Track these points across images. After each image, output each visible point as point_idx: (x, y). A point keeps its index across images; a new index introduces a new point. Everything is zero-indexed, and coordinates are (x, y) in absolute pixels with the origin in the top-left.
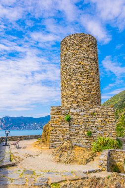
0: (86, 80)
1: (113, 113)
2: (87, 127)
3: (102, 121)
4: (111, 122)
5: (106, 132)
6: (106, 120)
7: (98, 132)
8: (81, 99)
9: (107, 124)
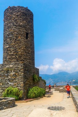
0: (13, 44)
1: (23, 68)
2: (2, 80)
3: (14, 75)
4: (20, 75)
5: (15, 83)
6: (17, 74)
7: (10, 83)
8: (9, 58)
9: (17, 77)
